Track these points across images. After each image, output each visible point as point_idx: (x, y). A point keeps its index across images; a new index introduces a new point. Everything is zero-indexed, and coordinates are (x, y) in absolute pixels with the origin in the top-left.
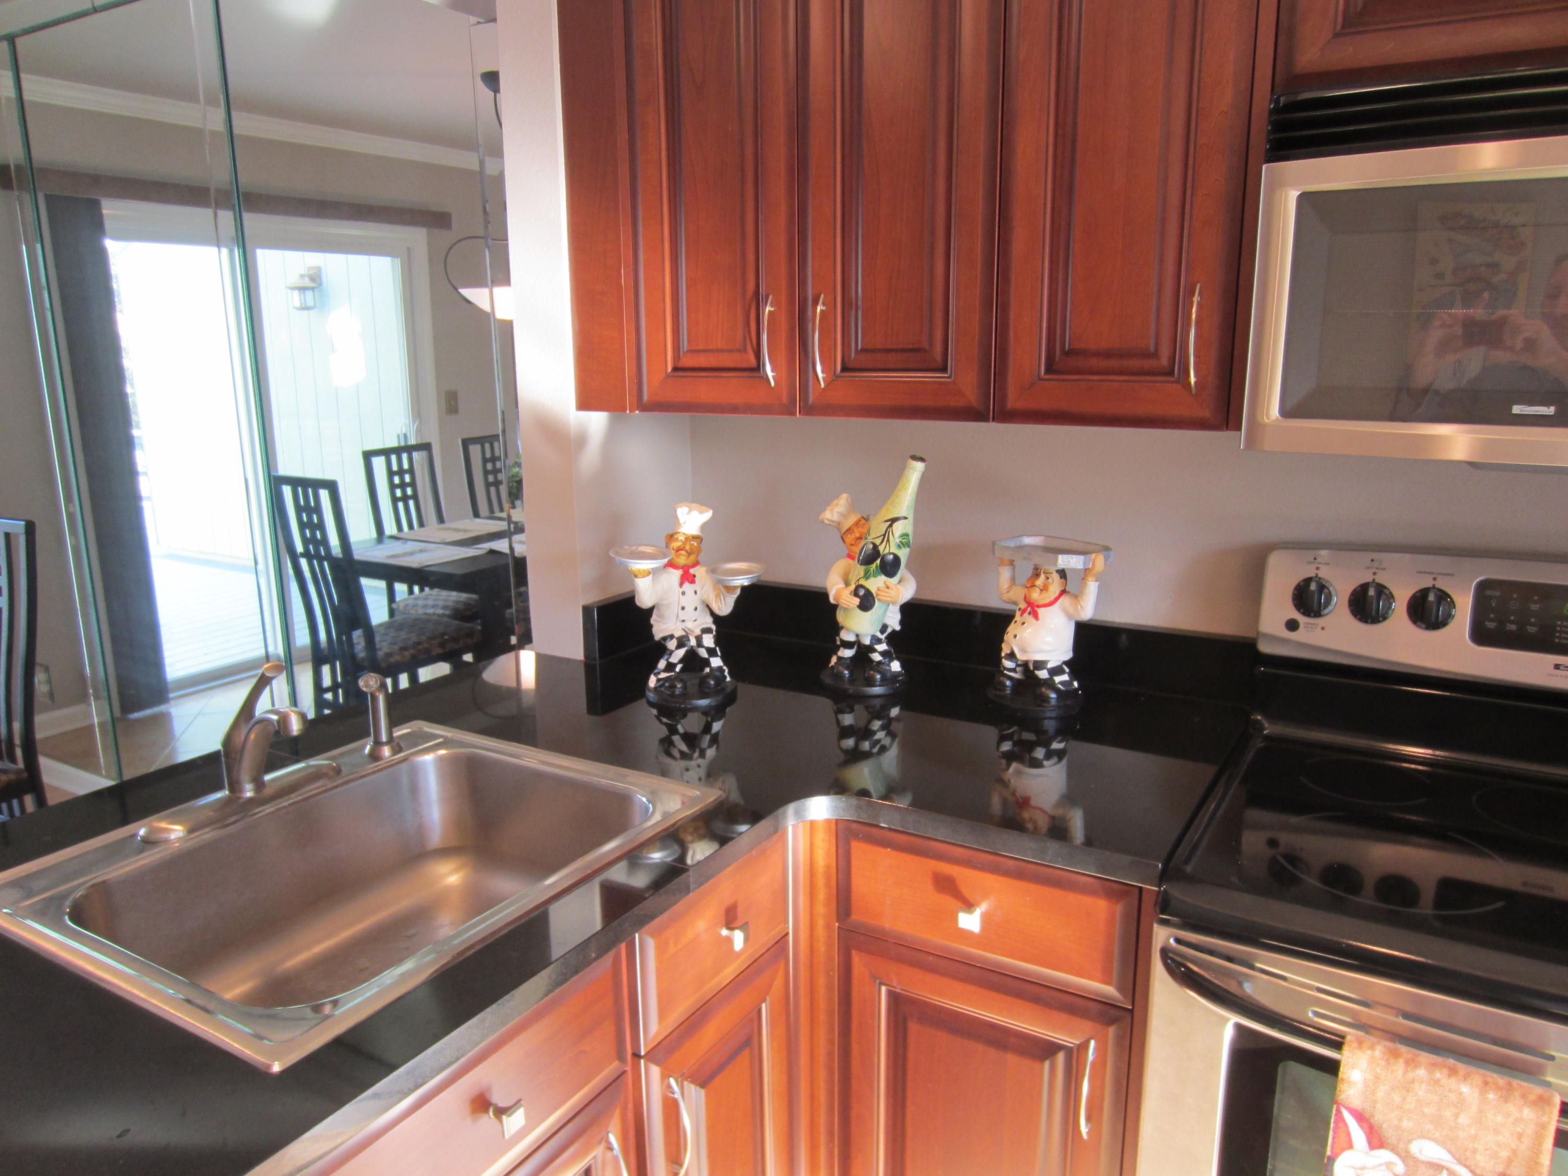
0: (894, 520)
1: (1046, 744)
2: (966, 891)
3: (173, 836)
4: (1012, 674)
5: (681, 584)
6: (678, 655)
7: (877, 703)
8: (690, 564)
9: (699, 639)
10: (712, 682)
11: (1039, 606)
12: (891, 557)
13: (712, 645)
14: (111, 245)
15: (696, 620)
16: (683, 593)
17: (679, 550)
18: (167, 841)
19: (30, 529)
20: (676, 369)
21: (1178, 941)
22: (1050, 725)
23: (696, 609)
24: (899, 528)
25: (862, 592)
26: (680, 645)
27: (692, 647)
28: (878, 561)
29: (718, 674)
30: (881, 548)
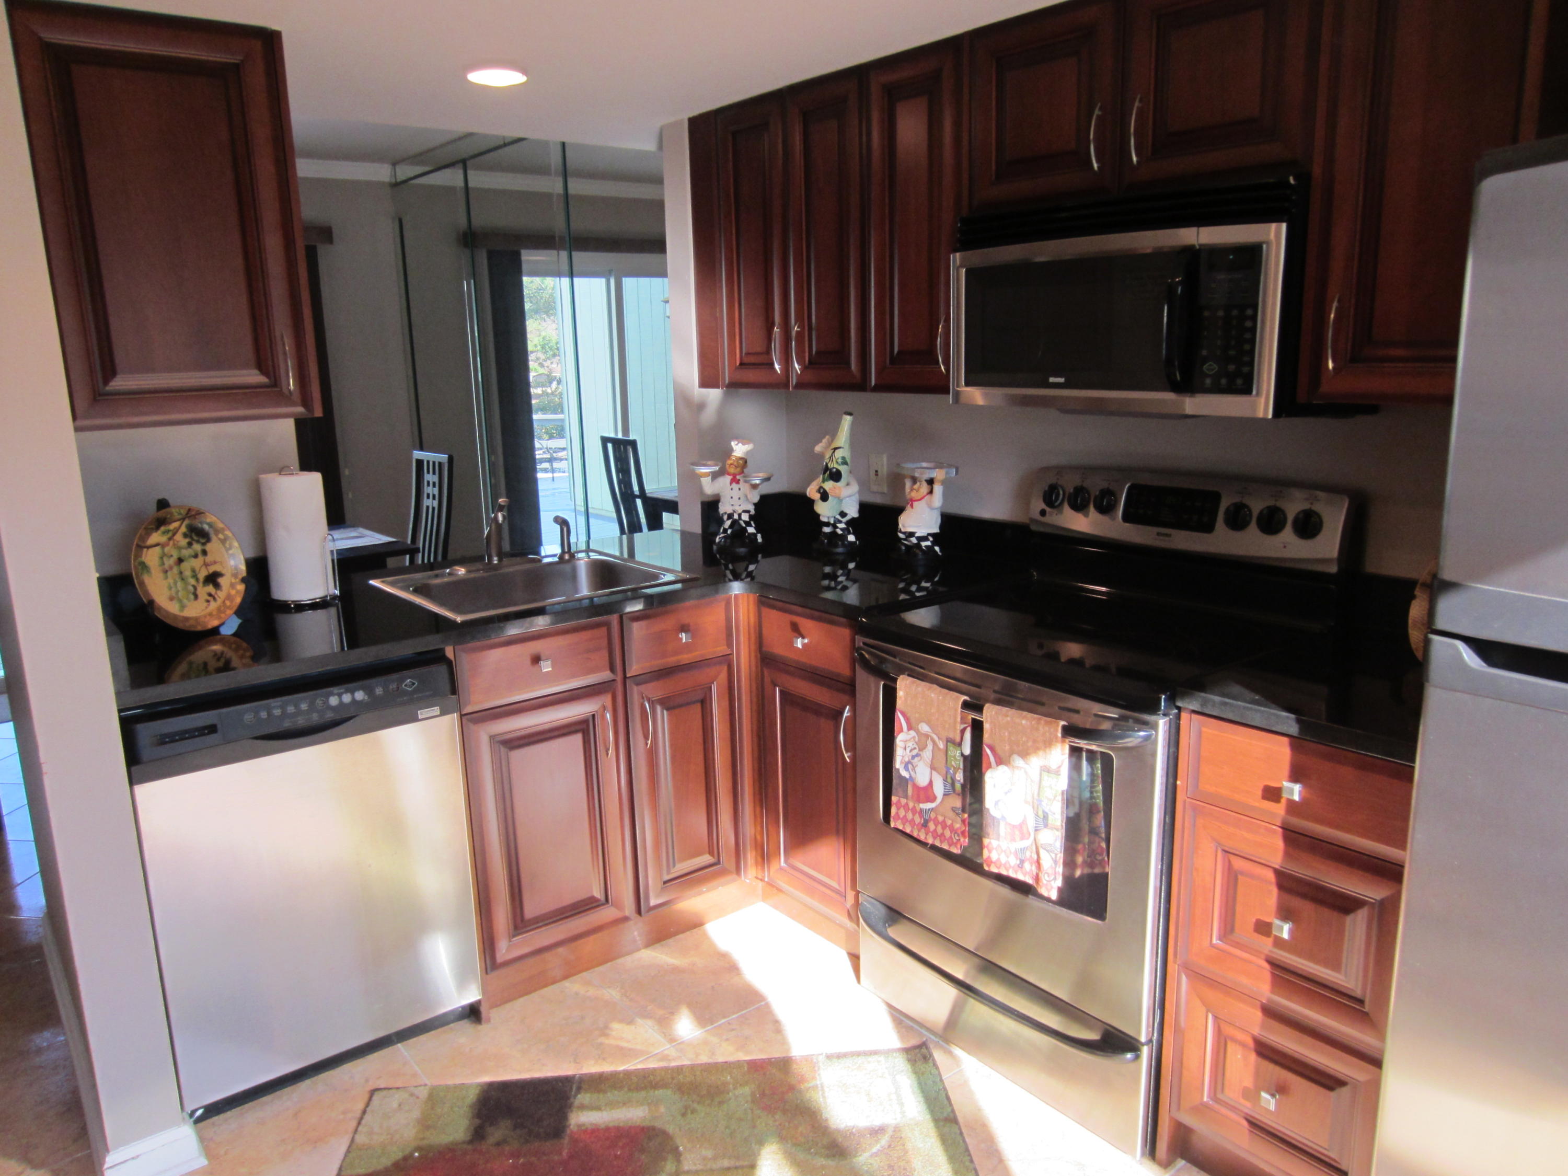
0: (835, 449)
1: (918, 583)
2: (802, 630)
3: (460, 573)
4: (905, 542)
5: (731, 483)
6: (728, 523)
7: (841, 558)
8: (737, 473)
9: (740, 515)
10: (747, 541)
11: (915, 501)
12: (835, 470)
13: (747, 519)
14: (525, 279)
15: (740, 505)
16: (732, 489)
17: (731, 464)
18: (457, 575)
19: (451, 459)
20: (741, 364)
21: (864, 644)
22: (921, 571)
23: (739, 499)
24: (839, 454)
25: (822, 491)
26: (728, 519)
27: (736, 520)
28: (828, 472)
29: (752, 537)
30: (829, 465)
